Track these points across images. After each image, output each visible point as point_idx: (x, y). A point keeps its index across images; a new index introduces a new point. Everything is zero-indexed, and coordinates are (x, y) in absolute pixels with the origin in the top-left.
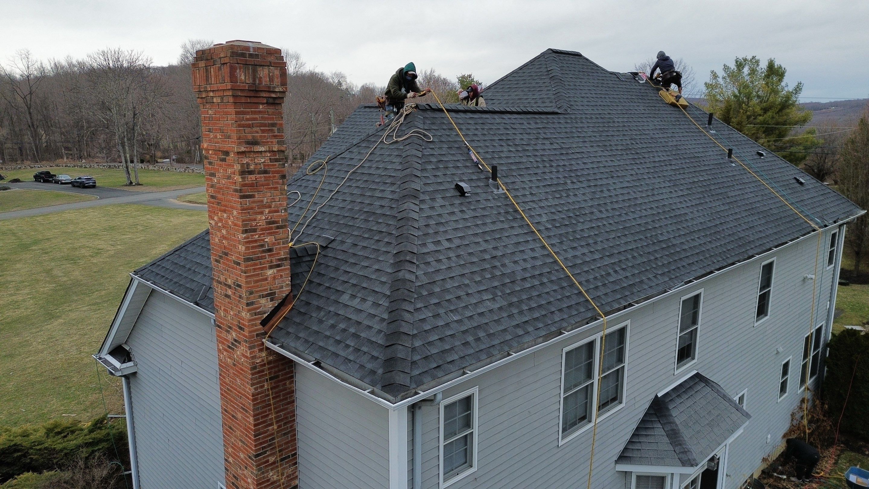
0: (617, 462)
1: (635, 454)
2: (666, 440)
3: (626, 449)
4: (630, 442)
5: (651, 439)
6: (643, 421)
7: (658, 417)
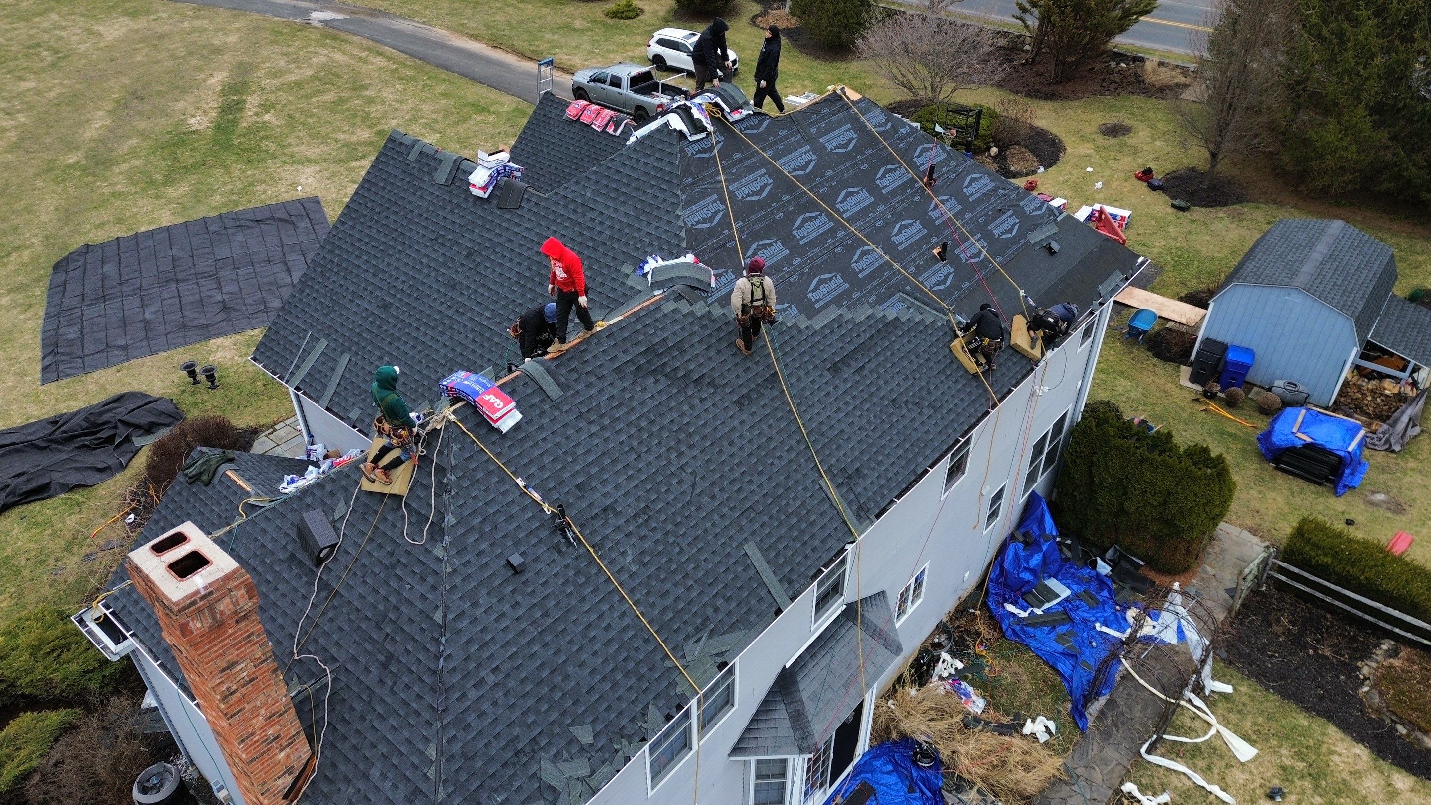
0: (730, 755)
1: (753, 744)
2: (787, 723)
3: (741, 740)
4: (748, 730)
5: (771, 724)
6: (765, 702)
7: (782, 696)
